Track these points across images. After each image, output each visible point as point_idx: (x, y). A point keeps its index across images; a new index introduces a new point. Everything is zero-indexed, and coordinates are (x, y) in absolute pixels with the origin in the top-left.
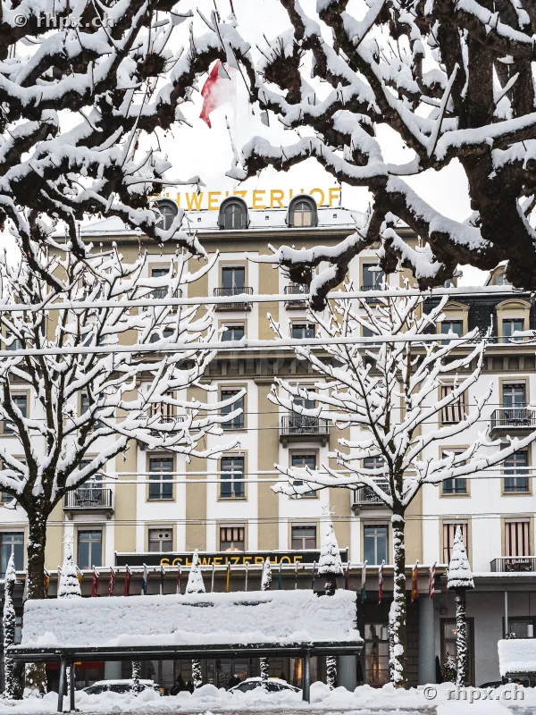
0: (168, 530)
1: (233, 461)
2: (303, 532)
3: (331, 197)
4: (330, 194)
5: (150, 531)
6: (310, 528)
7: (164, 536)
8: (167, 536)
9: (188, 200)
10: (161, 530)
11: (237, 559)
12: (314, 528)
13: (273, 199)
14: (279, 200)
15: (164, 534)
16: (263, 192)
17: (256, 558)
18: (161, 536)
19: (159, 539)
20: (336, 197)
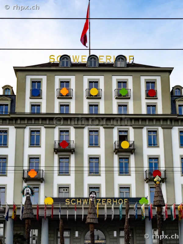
0: (67, 187)
1: (94, 159)
2: (124, 189)
3: (130, 59)
4: (129, 58)
5: (59, 188)
6: (127, 188)
7: (65, 190)
8: (66, 190)
9: (73, 58)
10: (64, 187)
11: (100, 200)
12: (129, 188)
13: (107, 59)
14: (109, 59)
15: (65, 189)
16: (103, 56)
17: (108, 200)
18: (64, 190)
19: (63, 191)
20: (131, 59)
